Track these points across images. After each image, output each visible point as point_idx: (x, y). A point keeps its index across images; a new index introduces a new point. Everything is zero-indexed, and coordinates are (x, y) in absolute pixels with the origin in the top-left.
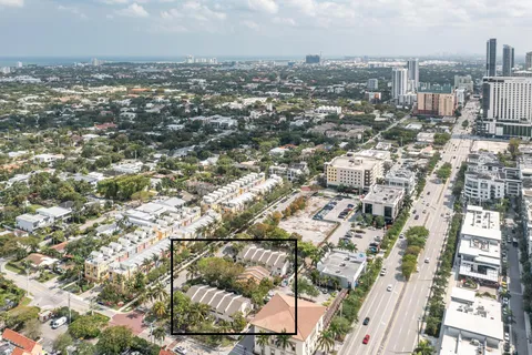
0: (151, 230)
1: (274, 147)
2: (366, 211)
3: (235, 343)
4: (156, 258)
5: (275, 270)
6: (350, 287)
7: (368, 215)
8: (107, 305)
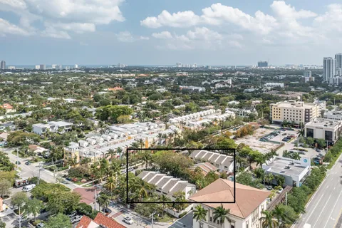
0: (122, 134)
1: (231, 100)
2: (308, 136)
3: (175, 221)
4: (119, 150)
5: (222, 168)
6: (294, 186)
7: (309, 138)
8: (73, 181)
